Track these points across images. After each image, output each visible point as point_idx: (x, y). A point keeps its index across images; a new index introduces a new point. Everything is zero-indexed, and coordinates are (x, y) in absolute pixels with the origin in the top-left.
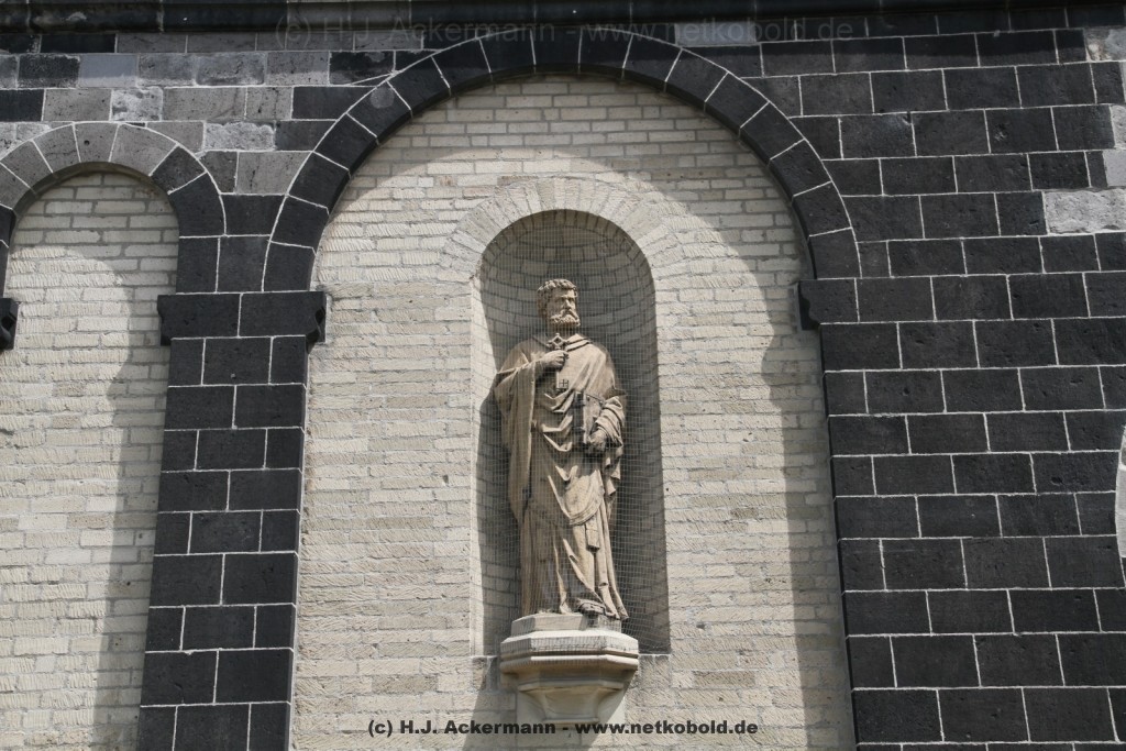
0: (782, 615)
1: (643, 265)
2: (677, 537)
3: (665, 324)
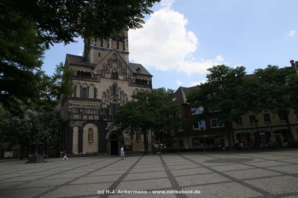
0: (97, 141)
1: (93, 130)
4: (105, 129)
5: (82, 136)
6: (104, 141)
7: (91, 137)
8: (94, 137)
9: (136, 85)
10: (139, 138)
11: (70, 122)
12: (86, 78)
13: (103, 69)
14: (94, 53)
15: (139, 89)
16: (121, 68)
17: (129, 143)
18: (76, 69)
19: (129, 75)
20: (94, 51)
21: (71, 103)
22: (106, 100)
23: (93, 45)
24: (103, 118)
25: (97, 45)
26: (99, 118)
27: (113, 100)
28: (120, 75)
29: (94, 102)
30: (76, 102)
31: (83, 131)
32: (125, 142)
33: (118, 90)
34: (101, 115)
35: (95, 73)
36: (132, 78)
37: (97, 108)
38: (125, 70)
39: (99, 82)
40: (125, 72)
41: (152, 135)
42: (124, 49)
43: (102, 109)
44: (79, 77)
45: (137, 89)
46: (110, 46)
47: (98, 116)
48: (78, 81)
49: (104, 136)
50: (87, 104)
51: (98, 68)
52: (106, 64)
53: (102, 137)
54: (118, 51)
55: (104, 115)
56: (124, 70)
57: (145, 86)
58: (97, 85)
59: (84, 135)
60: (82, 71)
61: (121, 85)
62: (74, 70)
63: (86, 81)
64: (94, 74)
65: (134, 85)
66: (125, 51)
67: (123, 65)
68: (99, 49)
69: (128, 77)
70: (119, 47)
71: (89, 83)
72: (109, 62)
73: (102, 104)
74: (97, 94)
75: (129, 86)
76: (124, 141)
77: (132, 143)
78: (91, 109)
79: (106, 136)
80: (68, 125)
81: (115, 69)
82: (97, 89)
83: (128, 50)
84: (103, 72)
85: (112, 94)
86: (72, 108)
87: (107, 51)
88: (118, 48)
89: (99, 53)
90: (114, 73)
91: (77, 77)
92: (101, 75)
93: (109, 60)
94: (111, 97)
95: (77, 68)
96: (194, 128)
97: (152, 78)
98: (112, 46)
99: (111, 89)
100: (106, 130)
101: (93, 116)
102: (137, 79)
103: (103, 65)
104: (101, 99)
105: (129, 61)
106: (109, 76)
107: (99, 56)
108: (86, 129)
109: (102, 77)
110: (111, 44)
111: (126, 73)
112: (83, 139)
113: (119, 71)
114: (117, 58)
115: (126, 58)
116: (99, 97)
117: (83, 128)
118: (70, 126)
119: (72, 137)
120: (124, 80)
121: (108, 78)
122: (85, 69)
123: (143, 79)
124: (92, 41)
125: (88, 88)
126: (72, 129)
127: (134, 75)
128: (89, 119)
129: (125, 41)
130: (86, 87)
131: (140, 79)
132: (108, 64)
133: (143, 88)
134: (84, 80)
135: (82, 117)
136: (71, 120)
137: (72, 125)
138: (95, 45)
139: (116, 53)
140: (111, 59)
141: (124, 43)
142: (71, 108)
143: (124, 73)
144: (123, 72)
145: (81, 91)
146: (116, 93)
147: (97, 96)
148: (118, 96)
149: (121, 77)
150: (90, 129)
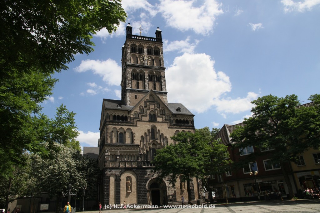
0: (136, 191)
1: (131, 178)
2: (132, 188)
3: (132, 180)
4: (144, 176)
5: (120, 185)
6: (143, 190)
7: (130, 186)
8: (133, 186)
9: (176, 127)
10: (183, 186)
11: (107, 170)
12: (123, 123)
13: (140, 112)
14: (130, 96)
15: (180, 130)
16: (159, 110)
17: (172, 192)
18: (112, 114)
19: (168, 116)
20: (130, 94)
21: (108, 149)
22: (144, 145)
23: (129, 87)
24: (142, 165)
25: (133, 87)
26: (138, 165)
27: (152, 145)
28: (158, 117)
29: (132, 148)
30: (112, 148)
31: (120, 180)
32: (167, 192)
33: (157, 133)
34: (140, 162)
35: (132, 116)
36: (172, 119)
37: (135, 154)
38: (164, 111)
39: (136, 126)
40: (164, 113)
41: (199, 182)
42: (162, 89)
43: (141, 155)
44: (115, 122)
45: (177, 131)
46: (147, 87)
47: (136, 163)
48: (113, 126)
49: (144, 184)
50: (125, 150)
51: (134, 111)
52: (143, 106)
53: (142, 186)
54: (156, 92)
55: (143, 162)
56: (162, 111)
57: (187, 127)
58: (134, 129)
59: (121, 185)
60: (118, 116)
61: (160, 128)
62: (110, 114)
63: (122, 125)
64: (131, 118)
65: (175, 127)
66: (163, 91)
67: (161, 106)
68: (136, 92)
69: (167, 118)
70: (156, 87)
71: (125, 128)
72: (146, 104)
73: (140, 149)
74: (134, 138)
75: (169, 128)
76: (166, 190)
77: (175, 192)
78: (128, 156)
79: (146, 184)
80: (105, 173)
81: (152, 111)
82: (134, 133)
83: (166, 89)
84: (140, 115)
85: (150, 138)
86: (109, 155)
87: (143, 92)
88: (155, 89)
89: (136, 96)
90: (152, 115)
91: (113, 122)
92: (138, 118)
93: (145, 102)
94: (149, 141)
95: (113, 112)
96: (245, 172)
97: (194, 117)
98: (149, 87)
99: (150, 133)
100: (145, 178)
101: (131, 163)
102: (177, 120)
103: (140, 108)
104: (139, 144)
105: (167, 102)
106: (147, 119)
107: (136, 98)
108: (123, 177)
109: (139, 121)
110: (148, 86)
111: (165, 115)
112: (121, 189)
113: (157, 112)
114: (154, 99)
115: (164, 98)
116: (137, 141)
117: (120, 177)
118: (106, 175)
119: (109, 187)
120: (163, 122)
121: (146, 120)
122: (121, 113)
123: (184, 120)
124: (128, 84)
125: (125, 132)
126: (109, 178)
127: (174, 116)
128: (127, 166)
129: (162, 80)
130: (122, 131)
131: (180, 120)
132: (145, 107)
133: (184, 130)
134: (120, 125)
135: (119, 164)
136: (108, 168)
137: (109, 173)
138: (131, 88)
139: (153, 94)
140: (148, 100)
141: (161, 82)
142: (107, 155)
143: (162, 115)
144: (161, 113)
145: (118, 137)
146: (155, 136)
147: (134, 141)
148: (157, 139)
149: (159, 119)
150: (128, 178)
